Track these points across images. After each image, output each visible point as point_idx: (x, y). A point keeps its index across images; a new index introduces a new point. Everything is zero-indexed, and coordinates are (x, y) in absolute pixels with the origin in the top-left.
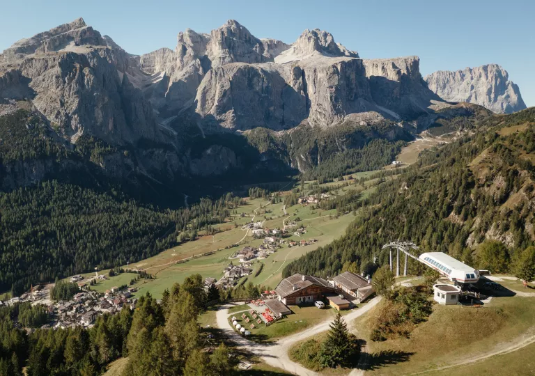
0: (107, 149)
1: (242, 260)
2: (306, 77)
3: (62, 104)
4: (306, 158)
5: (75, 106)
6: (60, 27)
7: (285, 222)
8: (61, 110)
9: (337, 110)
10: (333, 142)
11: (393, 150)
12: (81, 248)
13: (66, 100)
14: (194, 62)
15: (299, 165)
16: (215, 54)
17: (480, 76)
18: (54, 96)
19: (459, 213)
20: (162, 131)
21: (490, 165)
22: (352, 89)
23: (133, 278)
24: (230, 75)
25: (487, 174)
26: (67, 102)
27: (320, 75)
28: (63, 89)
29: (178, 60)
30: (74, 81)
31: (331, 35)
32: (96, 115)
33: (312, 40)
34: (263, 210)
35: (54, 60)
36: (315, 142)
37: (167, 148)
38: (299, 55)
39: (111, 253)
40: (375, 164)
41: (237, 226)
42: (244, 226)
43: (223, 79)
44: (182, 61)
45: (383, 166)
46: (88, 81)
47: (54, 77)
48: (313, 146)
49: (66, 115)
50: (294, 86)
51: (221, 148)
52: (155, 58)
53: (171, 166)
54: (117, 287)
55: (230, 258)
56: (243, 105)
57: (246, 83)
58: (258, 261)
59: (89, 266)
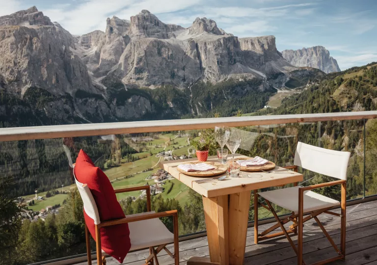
0: (50, 97)
1: (156, 181)
2: (199, 48)
3: (15, 64)
4: (202, 104)
5: (25, 65)
6: (18, 12)
7: (190, 150)
8: (14, 69)
9: (222, 71)
10: (221, 93)
11: (264, 99)
12: (24, 174)
13: (18, 61)
14: (118, 38)
15: (197, 110)
16: (134, 33)
17: (312, 54)
18: (9, 58)
19: (329, 133)
20: (95, 86)
21: (348, 96)
22: (232, 57)
23: (66, 199)
24: (145, 46)
25: (347, 102)
26: (19, 63)
27: (209, 47)
28: (16, 53)
29: (107, 37)
30: (25, 47)
31: (214, 22)
32: (42, 72)
33: (202, 25)
34: (172, 142)
35: (10, 31)
36: (208, 93)
37: (98, 97)
38: (193, 35)
39: (50, 177)
40: (252, 108)
41: (152, 155)
42: (158, 155)
43: (139, 49)
44: (109, 37)
45: (258, 109)
46: (36, 47)
47: (9, 44)
48: (207, 96)
49: (19, 72)
50: (191, 54)
51: (140, 98)
52: (91, 37)
53: (101, 110)
54: (51, 207)
55: (146, 179)
56: (155, 67)
57: (156, 52)
58: (169, 181)
59: (30, 189)
